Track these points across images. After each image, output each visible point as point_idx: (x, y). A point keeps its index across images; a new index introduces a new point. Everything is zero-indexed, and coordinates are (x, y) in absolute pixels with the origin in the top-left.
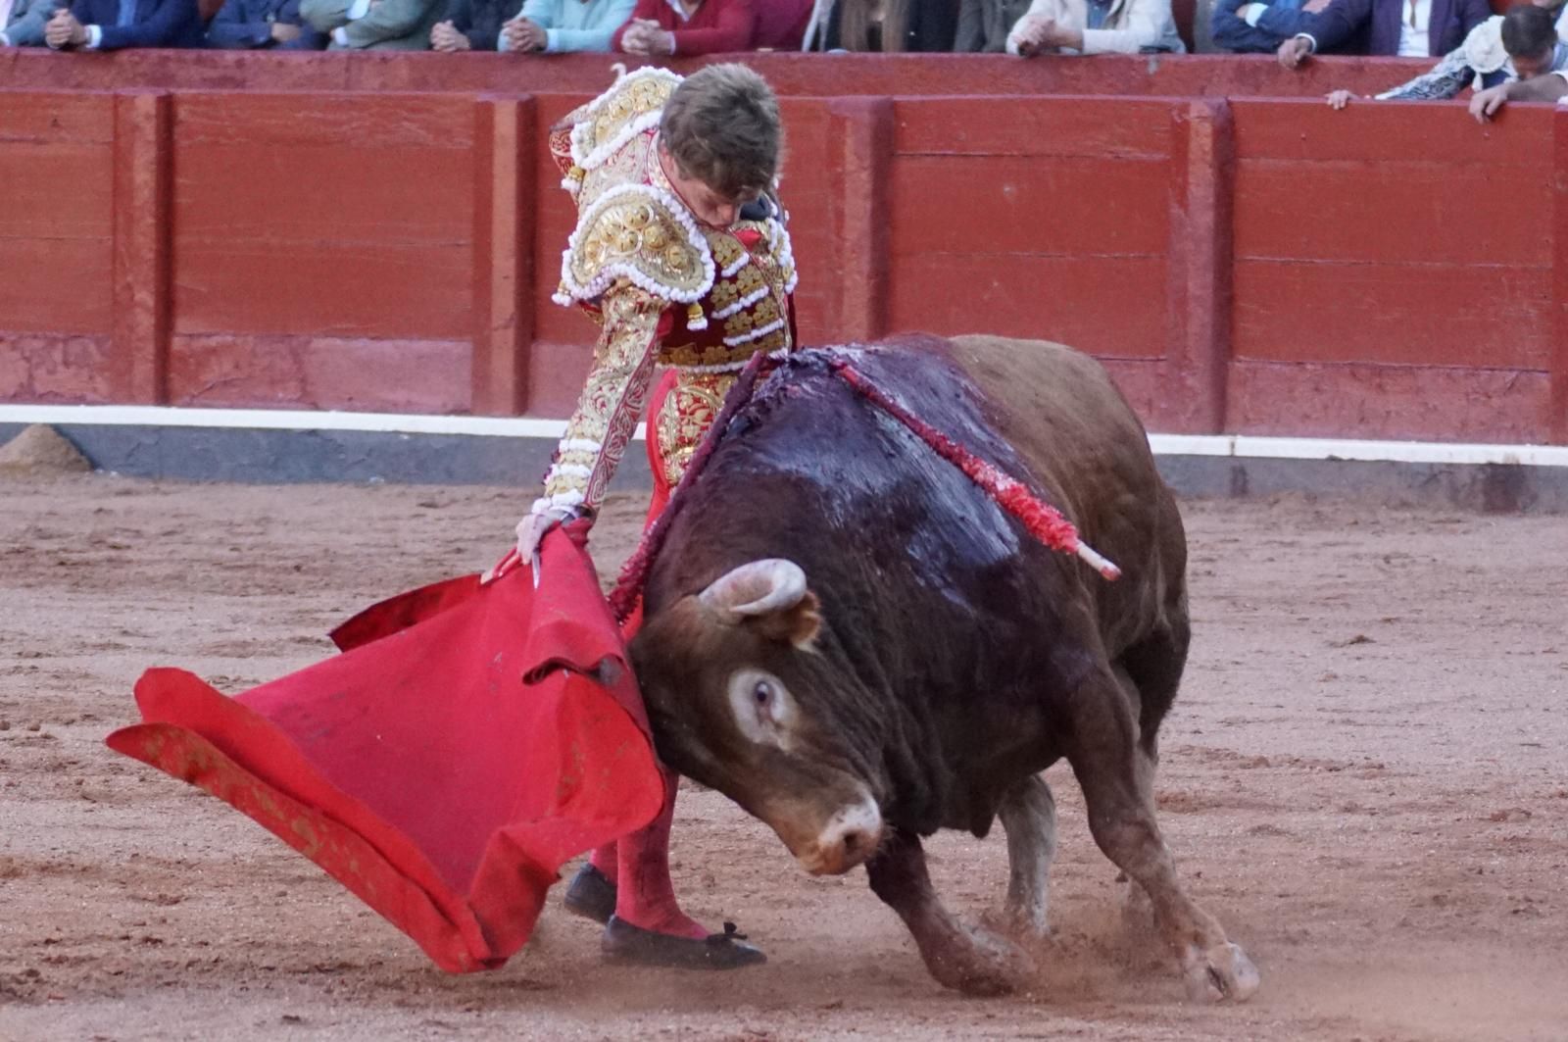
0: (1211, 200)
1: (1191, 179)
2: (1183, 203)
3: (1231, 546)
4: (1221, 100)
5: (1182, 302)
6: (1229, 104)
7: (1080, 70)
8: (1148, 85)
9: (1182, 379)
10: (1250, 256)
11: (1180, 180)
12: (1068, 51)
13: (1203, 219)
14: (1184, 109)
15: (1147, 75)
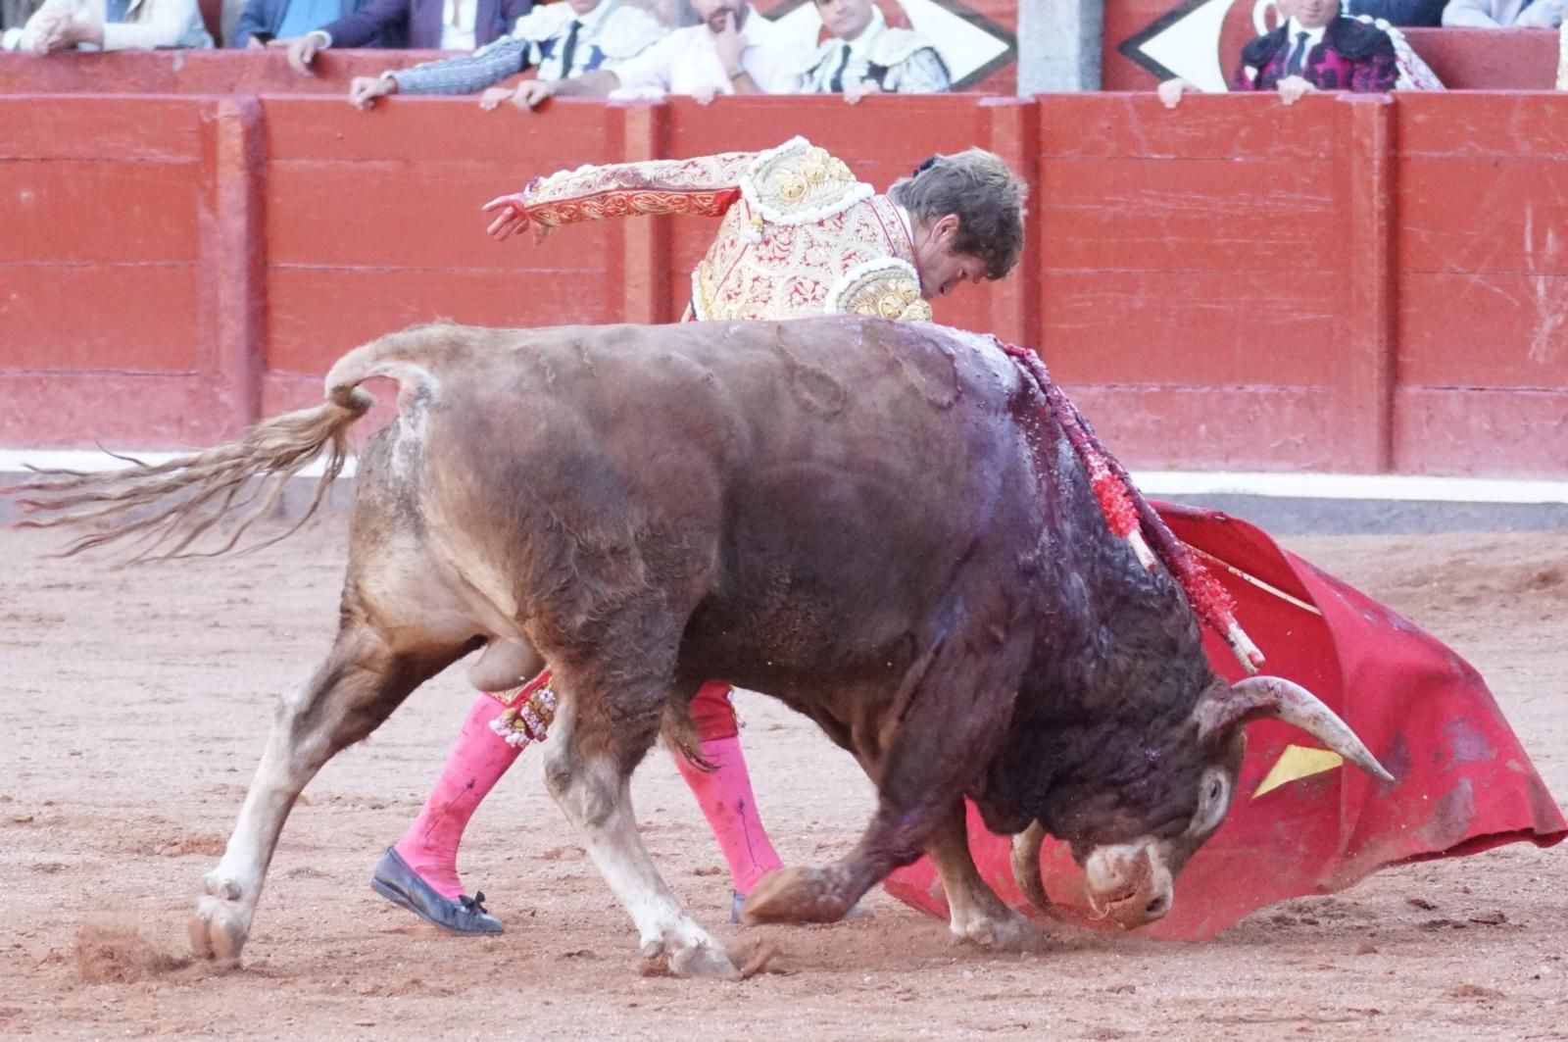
0: (243, 204)
1: (220, 182)
2: (212, 204)
3: (269, 572)
4: (251, 98)
5: (213, 313)
6: (261, 102)
7: (101, 67)
8: (173, 83)
9: (214, 396)
10: (284, 263)
11: (209, 183)
12: (86, 47)
13: (232, 222)
14: (213, 107)
15: (171, 73)
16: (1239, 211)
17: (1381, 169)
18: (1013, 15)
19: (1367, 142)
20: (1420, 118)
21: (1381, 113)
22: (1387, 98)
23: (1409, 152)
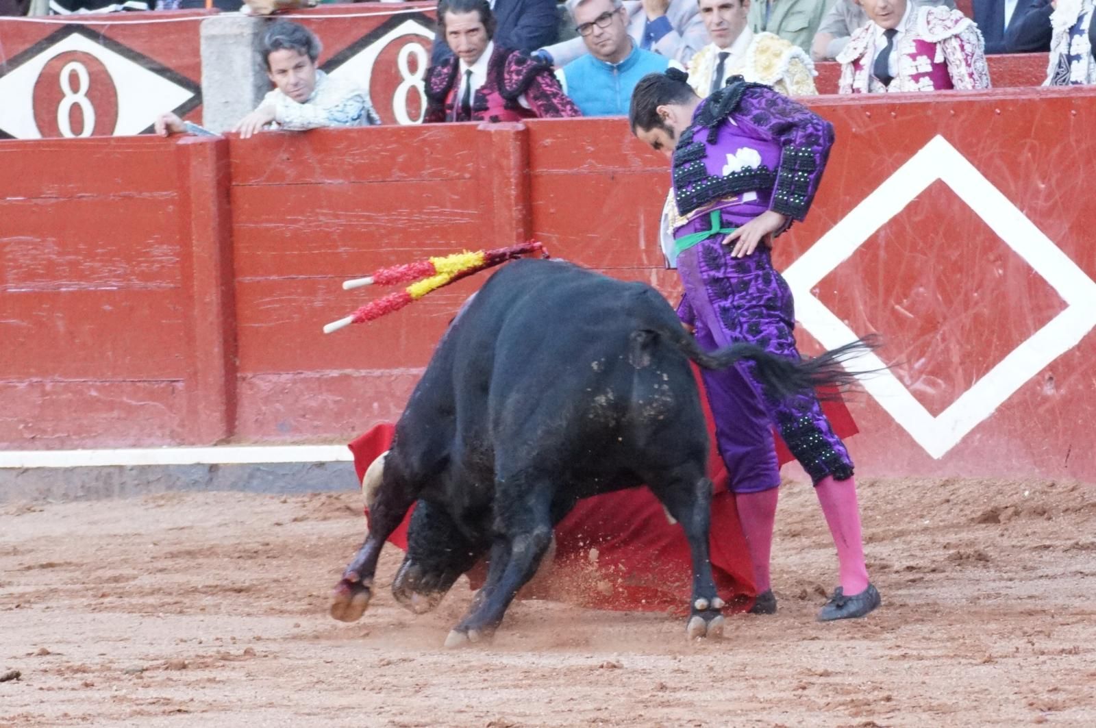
16: (400, 225)
17: (517, 185)
18: (197, 68)
19: (504, 162)
20: (548, 142)
21: (516, 139)
22: (520, 126)
23: (540, 170)
